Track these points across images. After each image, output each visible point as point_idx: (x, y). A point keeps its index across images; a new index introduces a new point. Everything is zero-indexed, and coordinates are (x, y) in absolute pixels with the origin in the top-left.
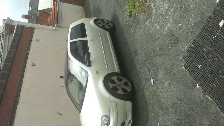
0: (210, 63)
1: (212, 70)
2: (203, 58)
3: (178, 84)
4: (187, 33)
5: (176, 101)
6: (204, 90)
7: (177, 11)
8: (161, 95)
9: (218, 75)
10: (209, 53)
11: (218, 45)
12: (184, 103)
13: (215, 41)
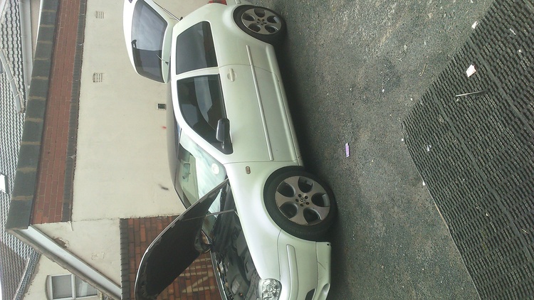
0: (446, 148)
1: (447, 162)
2: (436, 134)
3: (392, 168)
4: (416, 72)
5: (386, 198)
6: (432, 194)
7: (403, 14)
8: (360, 179)
9: (455, 175)
10: (446, 127)
11: (463, 118)
12: (399, 207)
13: (458, 109)
